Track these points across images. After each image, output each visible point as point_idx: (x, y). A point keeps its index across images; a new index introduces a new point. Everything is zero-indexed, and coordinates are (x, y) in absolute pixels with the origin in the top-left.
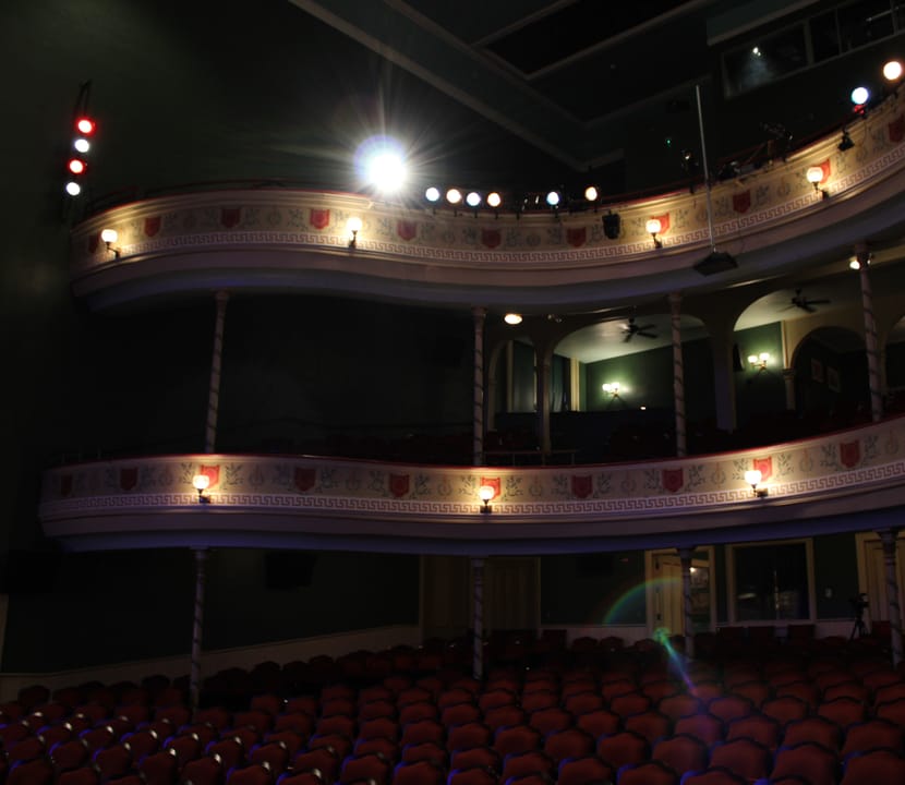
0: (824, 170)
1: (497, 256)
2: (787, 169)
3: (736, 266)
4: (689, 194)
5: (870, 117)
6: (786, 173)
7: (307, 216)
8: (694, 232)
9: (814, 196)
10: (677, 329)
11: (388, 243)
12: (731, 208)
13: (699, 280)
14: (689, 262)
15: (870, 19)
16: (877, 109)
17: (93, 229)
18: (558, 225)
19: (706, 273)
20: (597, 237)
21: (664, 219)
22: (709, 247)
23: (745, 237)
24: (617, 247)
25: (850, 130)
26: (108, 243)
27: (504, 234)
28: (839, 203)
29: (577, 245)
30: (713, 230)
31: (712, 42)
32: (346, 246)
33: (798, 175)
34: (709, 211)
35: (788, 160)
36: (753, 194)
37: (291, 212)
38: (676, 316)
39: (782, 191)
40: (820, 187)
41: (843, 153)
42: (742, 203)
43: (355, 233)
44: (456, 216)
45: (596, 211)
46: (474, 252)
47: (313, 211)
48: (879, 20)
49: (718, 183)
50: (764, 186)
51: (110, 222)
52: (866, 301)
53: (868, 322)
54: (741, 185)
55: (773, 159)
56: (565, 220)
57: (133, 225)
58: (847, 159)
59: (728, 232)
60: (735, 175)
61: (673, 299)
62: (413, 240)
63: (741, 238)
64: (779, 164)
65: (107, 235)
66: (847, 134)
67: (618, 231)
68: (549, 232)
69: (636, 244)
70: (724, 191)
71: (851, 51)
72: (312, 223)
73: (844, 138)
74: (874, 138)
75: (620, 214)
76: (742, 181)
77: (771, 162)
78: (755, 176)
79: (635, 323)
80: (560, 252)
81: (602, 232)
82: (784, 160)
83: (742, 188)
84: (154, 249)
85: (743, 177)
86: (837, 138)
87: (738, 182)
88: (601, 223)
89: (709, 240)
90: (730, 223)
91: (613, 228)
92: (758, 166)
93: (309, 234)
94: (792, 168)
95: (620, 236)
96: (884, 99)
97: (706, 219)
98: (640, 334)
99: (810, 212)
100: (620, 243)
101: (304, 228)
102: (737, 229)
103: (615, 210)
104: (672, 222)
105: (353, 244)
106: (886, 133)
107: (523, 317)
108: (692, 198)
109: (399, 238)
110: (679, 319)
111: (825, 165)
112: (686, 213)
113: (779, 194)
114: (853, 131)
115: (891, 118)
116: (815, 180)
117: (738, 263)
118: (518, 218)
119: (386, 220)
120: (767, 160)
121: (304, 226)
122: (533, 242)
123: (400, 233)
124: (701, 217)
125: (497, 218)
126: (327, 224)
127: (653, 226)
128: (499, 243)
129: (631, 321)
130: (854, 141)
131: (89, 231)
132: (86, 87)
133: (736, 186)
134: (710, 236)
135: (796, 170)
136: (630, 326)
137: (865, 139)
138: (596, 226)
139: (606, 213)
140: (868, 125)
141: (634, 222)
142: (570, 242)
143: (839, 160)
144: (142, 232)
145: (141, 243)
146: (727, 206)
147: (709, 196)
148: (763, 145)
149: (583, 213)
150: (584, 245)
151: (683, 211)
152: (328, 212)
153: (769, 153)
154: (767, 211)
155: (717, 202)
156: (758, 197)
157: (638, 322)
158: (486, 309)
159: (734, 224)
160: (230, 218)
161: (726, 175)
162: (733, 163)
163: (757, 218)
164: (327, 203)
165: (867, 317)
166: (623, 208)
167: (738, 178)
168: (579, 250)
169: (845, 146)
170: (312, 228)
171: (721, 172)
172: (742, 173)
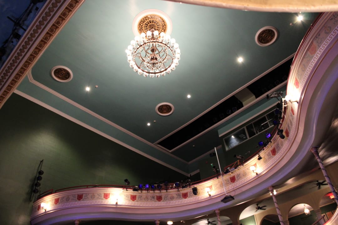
0: (255, 166)
1: (162, 203)
2: (244, 168)
3: (234, 199)
4: (217, 179)
5: (265, 150)
6: (244, 169)
7: (103, 195)
8: (220, 190)
9: (254, 175)
10: (219, 221)
11: (128, 202)
12: (230, 181)
13: (223, 205)
14: (220, 200)
15: (262, 124)
16: (266, 147)
17: (39, 203)
18: (179, 193)
19: (225, 202)
20: (191, 195)
21: (211, 187)
22: (225, 194)
23: (236, 190)
24: (197, 197)
25: (260, 154)
26: (43, 207)
27: (163, 197)
28: (261, 176)
29: (185, 198)
30: (226, 189)
31: (220, 136)
32: (115, 204)
33: (248, 169)
34: (223, 183)
35: (244, 165)
36: (236, 177)
37: (98, 195)
38: (218, 217)
39: (244, 174)
40: (255, 171)
41: (260, 161)
42: (233, 180)
43: (117, 200)
44: (148, 192)
45: (190, 187)
46: (154, 203)
47: (105, 194)
48: (265, 124)
49: (225, 174)
50: (239, 174)
51: (44, 201)
52: (276, 205)
53: (278, 212)
54: (232, 174)
55: (240, 165)
56: (181, 191)
57: (51, 201)
58: (261, 162)
59: (230, 189)
60: (230, 171)
61: (217, 212)
62: (135, 201)
63: (234, 190)
64: (242, 166)
65: (42, 205)
66: (259, 155)
67: (197, 192)
68: (177, 195)
69: (203, 196)
70: (227, 177)
71: (259, 133)
72: (104, 197)
73: (259, 156)
74: (267, 155)
75: (197, 187)
76: (232, 173)
77: (239, 166)
78: (235, 171)
79: (209, 221)
80: (180, 201)
81: (193, 193)
82: (243, 165)
83: (232, 175)
84: (57, 208)
85: (232, 172)
86: (257, 157)
87: (231, 174)
88: (192, 191)
89: (224, 192)
90: (230, 186)
91: (195, 191)
92: (236, 168)
93: (103, 201)
94: (246, 167)
95: (198, 194)
96: (268, 144)
97: (223, 186)
98: (211, 224)
99: (253, 180)
100: (198, 196)
101: (102, 199)
102: (233, 188)
103: (195, 186)
104: (213, 188)
105: (117, 203)
106: (271, 153)
107: (173, 222)
108: (218, 180)
109: (131, 201)
110: (219, 218)
111: (255, 165)
112: (217, 184)
113: (244, 176)
114: (261, 154)
115: (271, 149)
116: (253, 170)
117: (235, 198)
118: (167, 191)
119: (127, 195)
120: (238, 166)
121: (102, 198)
122: (172, 198)
123: (131, 199)
124: (222, 185)
125: (160, 192)
126: (109, 197)
127: (207, 189)
128: (162, 200)
129: (208, 220)
130: (262, 157)
131: (38, 204)
132: (42, 161)
133: (231, 175)
134: (225, 191)
135: (247, 168)
136: (208, 222)
137: (265, 156)
138: (191, 192)
139: (193, 187)
140: (265, 152)
141: (202, 189)
142: (183, 197)
143: (259, 163)
144: (54, 203)
145: (53, 207)
146: (229, 181)
147: (223, 179)
148: (236, 162)
149: (186, 188)
150: (188, 198)
151: (216, 184)
152: (109, 194)
153: (238, 164)
154: (241, 181)
155: (226, 180)
156: (237, 177)
157: (210, 220)
158: (159, 221)
159: (231, 186)
160: (80, 197)
161: (227, 172)
162: (228, 168)
163: (238, 183)
164: (108, 191)
165: (277, 210)
166: (198, 185)
167: (230, 172)
168: (186, 199)
169: (260, 158)
170: (104, 199)
171: (225, 171)
172: (231, 171)
